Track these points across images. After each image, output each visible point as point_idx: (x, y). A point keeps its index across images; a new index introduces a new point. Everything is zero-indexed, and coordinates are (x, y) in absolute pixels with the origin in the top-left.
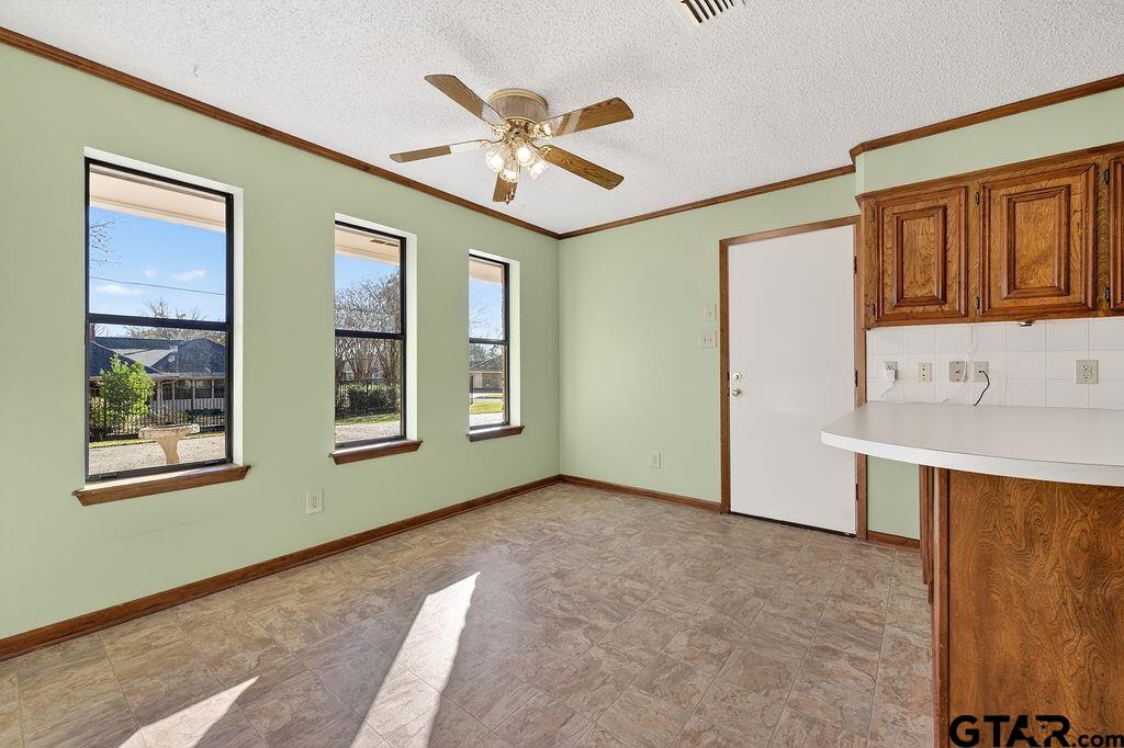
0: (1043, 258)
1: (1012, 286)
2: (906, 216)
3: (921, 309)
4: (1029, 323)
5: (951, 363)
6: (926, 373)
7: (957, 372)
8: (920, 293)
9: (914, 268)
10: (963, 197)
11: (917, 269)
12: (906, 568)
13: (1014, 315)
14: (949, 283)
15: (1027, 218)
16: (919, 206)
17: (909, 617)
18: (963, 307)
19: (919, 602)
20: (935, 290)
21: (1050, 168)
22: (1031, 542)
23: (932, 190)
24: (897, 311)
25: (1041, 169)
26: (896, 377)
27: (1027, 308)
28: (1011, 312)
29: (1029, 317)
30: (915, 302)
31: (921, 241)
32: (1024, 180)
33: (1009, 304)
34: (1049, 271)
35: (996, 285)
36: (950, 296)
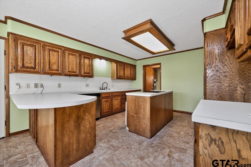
0: (54, 63)
1: (49, 68)
2: (25, 44)
3: (29, 70)
4: (51, 76)
5: (34, 84)
6: (28, 86)
7: (36, 86)
8: (29, 65)
9: (27, 59)
10: (40, 45)
11: (28, 59)
12: (25, 138)
13: (50, 74)
14: (36, 64)
15: (52, 54)
16: (29, 43)
17: (32, 150)
18: (39, 71)
19: (33, 144)
20: (33, 66)
21: (56, 46)
22: (70, 118)
23: (32, 40)
24: (23, 69)
25: (54, 46)
26: (20, 88)
27: (52, 73)
28: (49, 73)
29: (52, 74)
30: (27, 68)
31: (29, 52)
32: (51, 47)
33: (49, 71)
34: (56, 66)
35: (46, 67)
36: (37, 67)
